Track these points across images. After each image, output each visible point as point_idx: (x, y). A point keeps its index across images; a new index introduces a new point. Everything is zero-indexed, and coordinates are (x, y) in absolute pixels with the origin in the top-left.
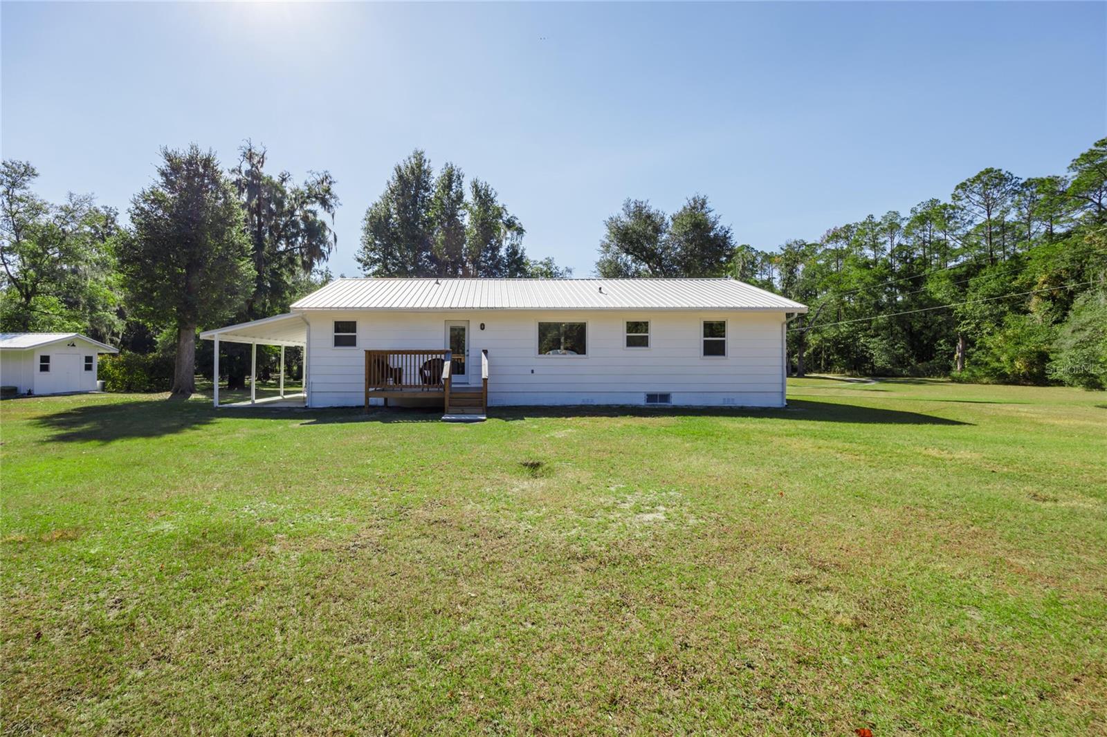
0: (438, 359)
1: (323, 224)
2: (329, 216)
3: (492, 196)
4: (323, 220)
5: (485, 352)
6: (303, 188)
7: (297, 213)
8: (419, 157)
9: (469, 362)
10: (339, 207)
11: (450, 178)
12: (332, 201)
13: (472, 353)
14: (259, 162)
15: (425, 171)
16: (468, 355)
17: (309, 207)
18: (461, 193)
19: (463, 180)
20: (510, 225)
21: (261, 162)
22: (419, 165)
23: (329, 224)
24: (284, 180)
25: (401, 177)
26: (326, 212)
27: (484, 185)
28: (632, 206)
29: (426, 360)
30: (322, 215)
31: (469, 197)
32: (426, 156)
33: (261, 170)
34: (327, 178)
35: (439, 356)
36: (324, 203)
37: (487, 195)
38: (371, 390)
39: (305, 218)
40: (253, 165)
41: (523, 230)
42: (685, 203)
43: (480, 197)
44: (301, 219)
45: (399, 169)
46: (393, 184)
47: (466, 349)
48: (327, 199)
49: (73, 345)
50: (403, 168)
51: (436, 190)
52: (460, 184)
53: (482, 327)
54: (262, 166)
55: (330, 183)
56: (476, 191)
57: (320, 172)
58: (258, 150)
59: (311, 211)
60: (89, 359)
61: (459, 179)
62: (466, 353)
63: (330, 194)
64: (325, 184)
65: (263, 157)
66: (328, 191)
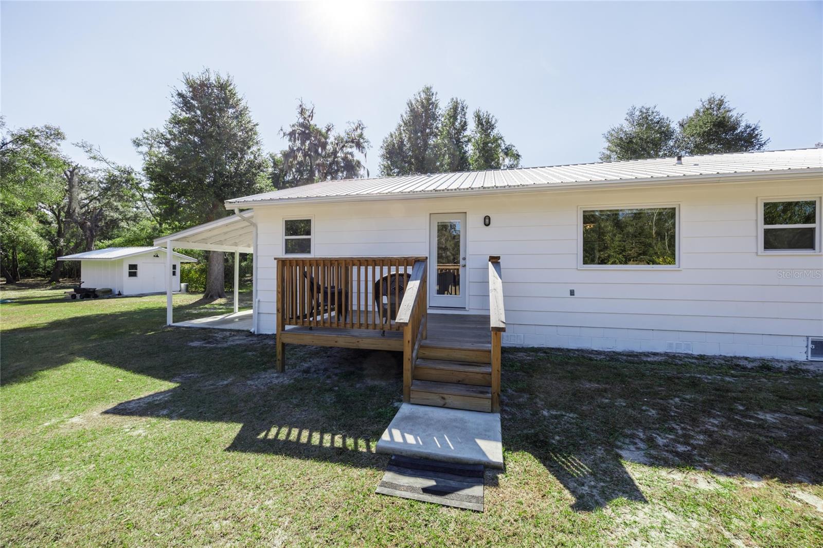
0: (401, 275)
1: (359, 162)
2: (363, 155)
3: (493, 122)
4: (358, 159)
5: (495, 260)
6: (343, 135)
7: (339, 155)
8: (428, 90)
9: (468, 276)
10: (371, 148)
11: (456, 110)
12: (365, 145)
13: (470, 263)
14: (309, 116)
15: (433, 103)
16: (465, 266)
17: (349, 150)
18: (465, 122)
19: (467, 111)
20: (508, 152)
21: (311, 116)
22: (428, 100)
23: (363, 163)
24: (329, 130)
25: (412, 110)
26: (360, 153)
27: (485, 115)
28: (638, 113)
29: (378, 278)
30: (358, 155)
31: (472, 126)
32: (434, 90)
33: (312, 123)
34: (360, 125)
35: (401, 270)
36: (359, 145)
37: (488, 122)
38: (287, 327)
39: (345, 159)
40: (305, 118)
41: (519, 156)
42: (699, 106)
43: (482, 124)
44: (342, 159)
45: (410, 104)
46: (406, 117)
47: (461, 256)
48: (362, 143)
49: (157, 256)
50: (414, 102)
51: (443, 119)
52: (464, 115)
53: (487, 222)
54: (312, 119)
55: (362, 129)
56: (479, 119)
57: (355, 122)
58: (308, 106)
59: (348, 153)
60: (174, 267)
61: (463, 110)
62: (462, 262)
63: (363, 139)
64: (358, 130)
65: (312, 112)
66: (361, 136)
